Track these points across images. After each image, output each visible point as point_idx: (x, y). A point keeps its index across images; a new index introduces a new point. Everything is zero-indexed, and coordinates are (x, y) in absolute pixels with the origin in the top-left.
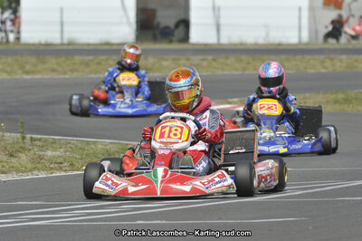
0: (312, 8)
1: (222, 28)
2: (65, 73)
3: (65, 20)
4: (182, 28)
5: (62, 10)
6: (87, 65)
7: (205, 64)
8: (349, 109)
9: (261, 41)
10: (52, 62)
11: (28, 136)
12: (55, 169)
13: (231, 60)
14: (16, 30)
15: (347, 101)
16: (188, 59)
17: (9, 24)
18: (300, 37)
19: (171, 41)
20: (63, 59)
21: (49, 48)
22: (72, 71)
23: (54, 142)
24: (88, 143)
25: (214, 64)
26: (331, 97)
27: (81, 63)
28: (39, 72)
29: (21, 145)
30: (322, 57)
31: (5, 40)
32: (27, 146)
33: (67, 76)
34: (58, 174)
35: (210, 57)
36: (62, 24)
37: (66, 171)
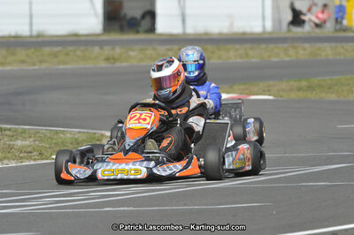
1: (188, 19)
2: (34, 64)
3: (34, 12)
4: (148, 19)
5: (31, 3)
6: (55, 55)
8: (312, 96)
9: (225, 31)
10: (21, 53)
12: (24, 158)
15: (310, 88)
16: (154, 49)
18: (264, 27)
19: (138, 32)
20: (33, 50)
21: (17, 40)
22: (41, 62)
23: (24, 131)
24: (57, 132)
26: (294, 84)
27: (49, 55)
28: (10, 64)
30: (285, 45)
33: (36, 67)
34: (27, 163)
35: (175, 47)
36: (31, 17)
37: (35, 160)
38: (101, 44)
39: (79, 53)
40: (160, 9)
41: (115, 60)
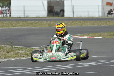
0: (103, 6)
1: (74, 12)
3: (25, 10)
4: (62, 12)
5: (24, 6)
6: (32, 24)
7: (69, 23)
9: (87, 16)
10: (21, 23)
11: (14, 46)
12: (22, 57)
13: (77, 22)
14: (10, 13)
17: (7, 11)
18: (99, 15)
19: (59, 16)
20: (24, 22)
21: (20, 18)
22: (27, 26)
23: (22, 48)
24: (33, 48)
25: (72, 23)
26: (109, 33)
27: (30, 23)
28: (17, 26)
29: (12, 49)
30: (106, 21)
31: (6, 16)
32: (13, 50)
33: (26, 27)
34: (23, 58)
35: (71, 21)
37: (25, 57)
38: (47, 20)
39: (40, 23)
40: (66, 9)
41: (51, 25)
